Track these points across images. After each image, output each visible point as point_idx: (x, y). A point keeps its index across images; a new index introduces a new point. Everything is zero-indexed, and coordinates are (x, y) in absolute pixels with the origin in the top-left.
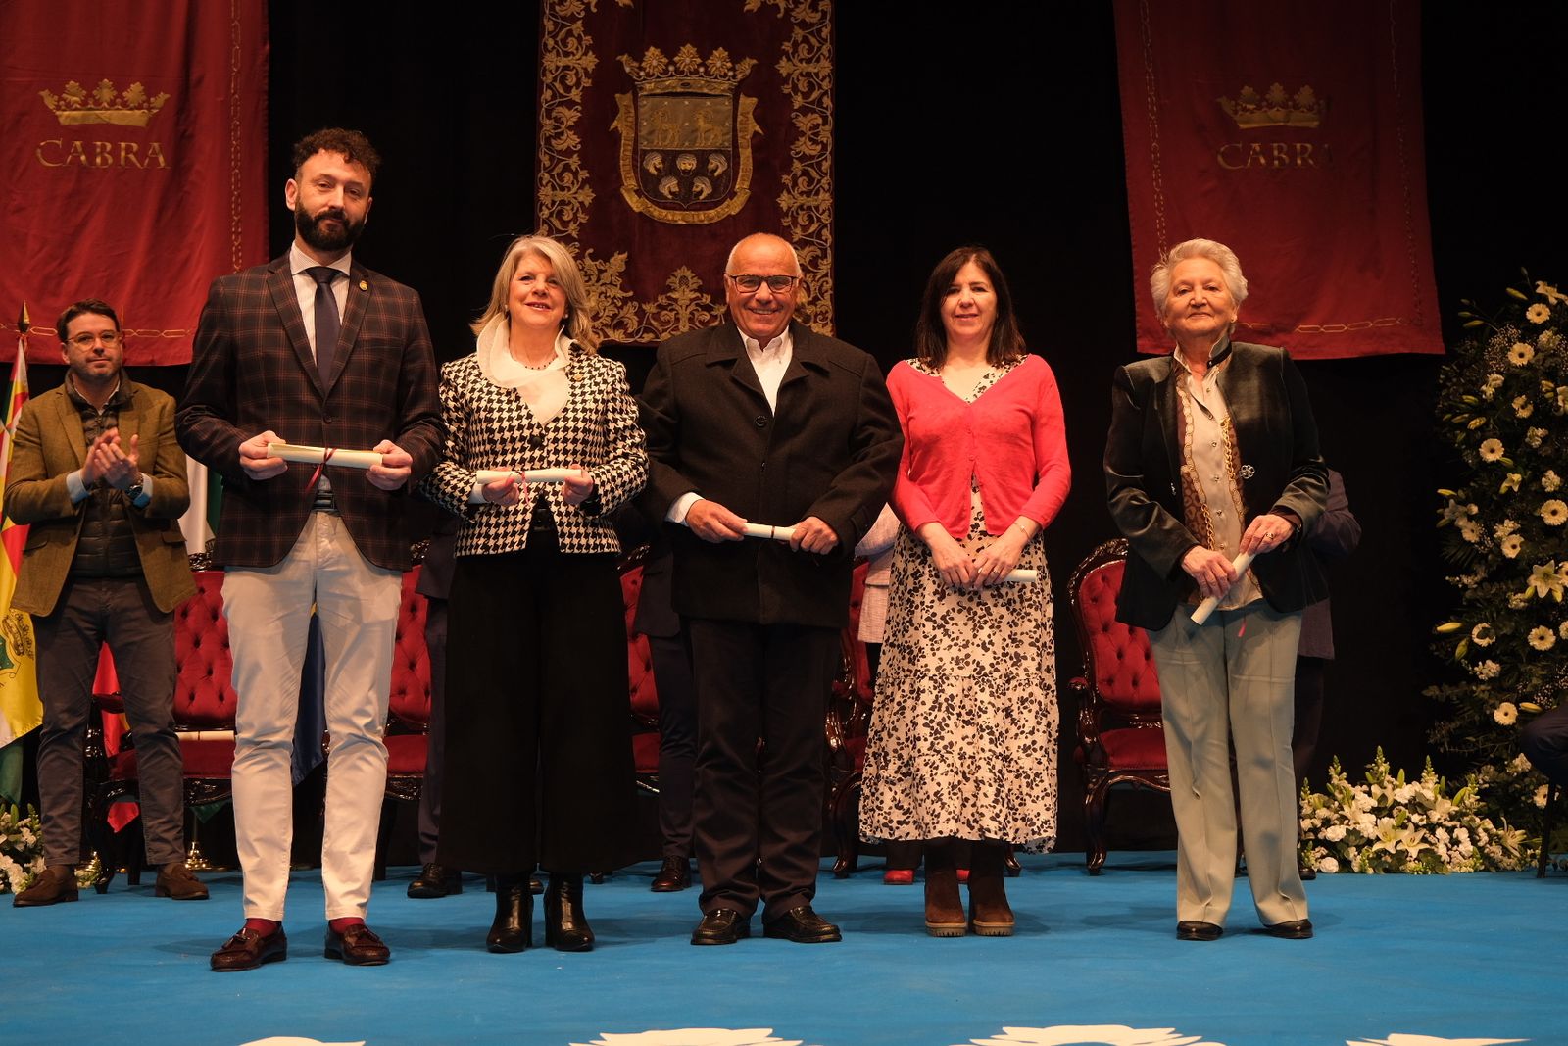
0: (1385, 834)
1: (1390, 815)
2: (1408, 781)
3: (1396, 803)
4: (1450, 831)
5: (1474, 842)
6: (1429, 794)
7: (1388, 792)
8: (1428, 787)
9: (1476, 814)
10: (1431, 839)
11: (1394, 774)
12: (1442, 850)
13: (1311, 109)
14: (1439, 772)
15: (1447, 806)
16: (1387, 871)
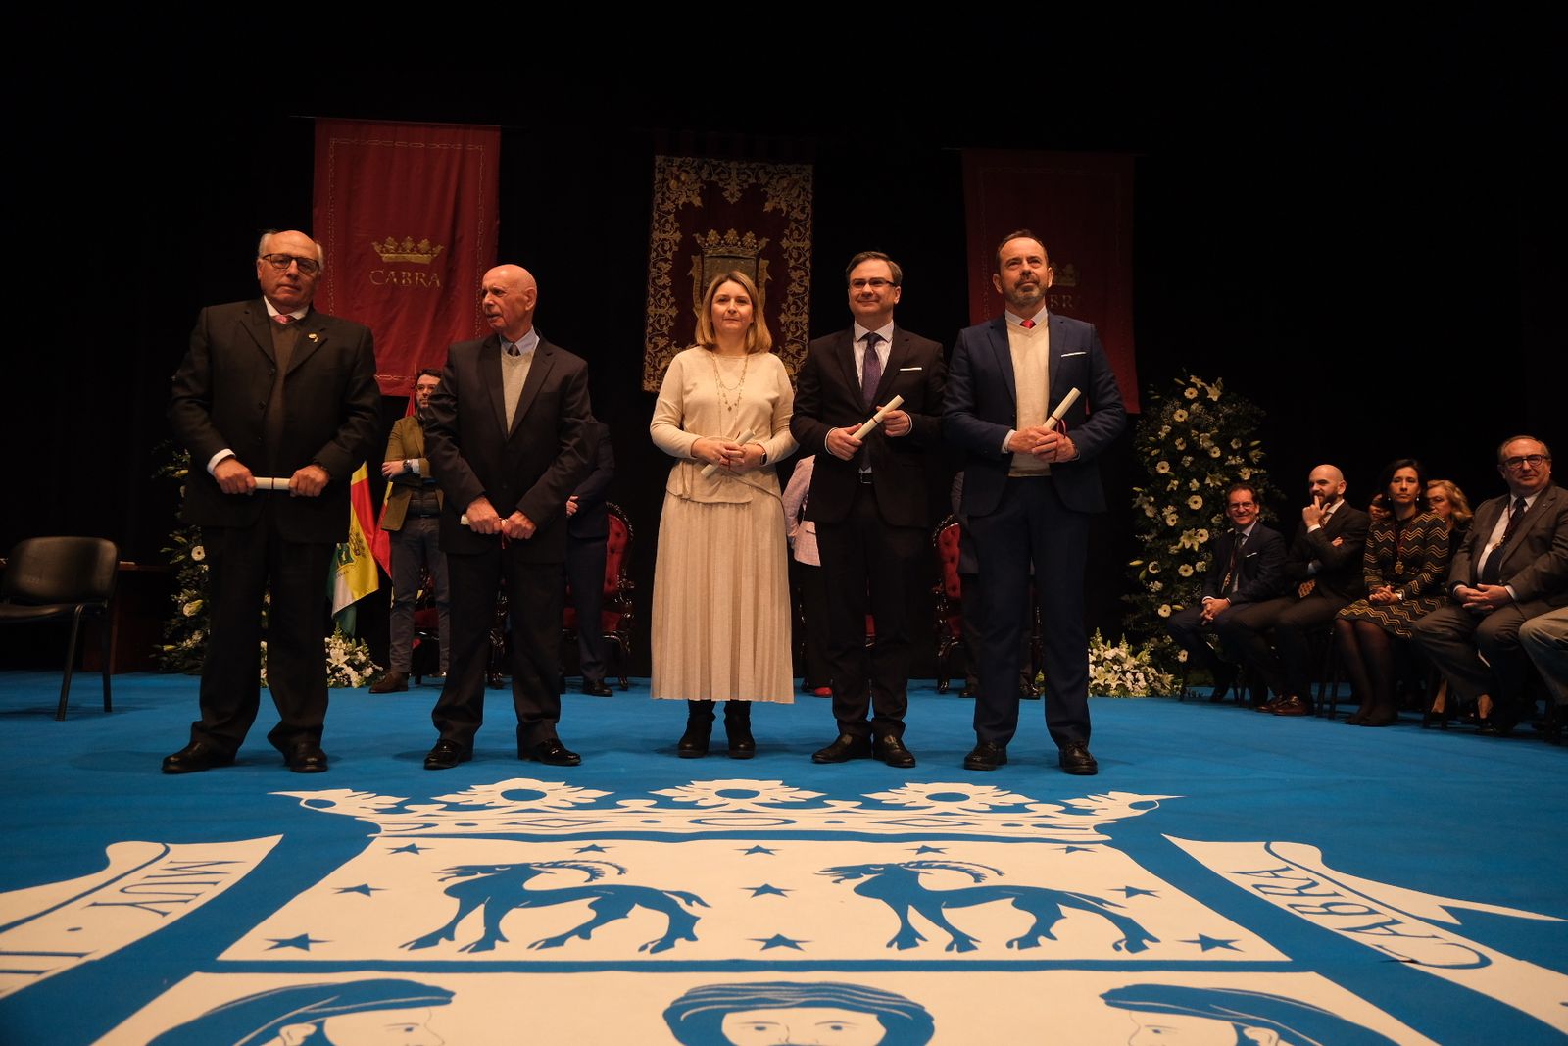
0: (1099, 675)
1: (1102, 666)
2: (1113, 647)
3: (1106, 659)
4: (1134, 674)
5: (1146, 681)
6: (1123, 655)
7: (1102, 653)
8: (1123, 650)
9: (1148, 665)
10: (1124, 679)
11: (1105, 643)
12: (1129, 685)
13: (1071, 276)
14: (1129, 643)
15: (1133, 661)
16: (1099, 695)
